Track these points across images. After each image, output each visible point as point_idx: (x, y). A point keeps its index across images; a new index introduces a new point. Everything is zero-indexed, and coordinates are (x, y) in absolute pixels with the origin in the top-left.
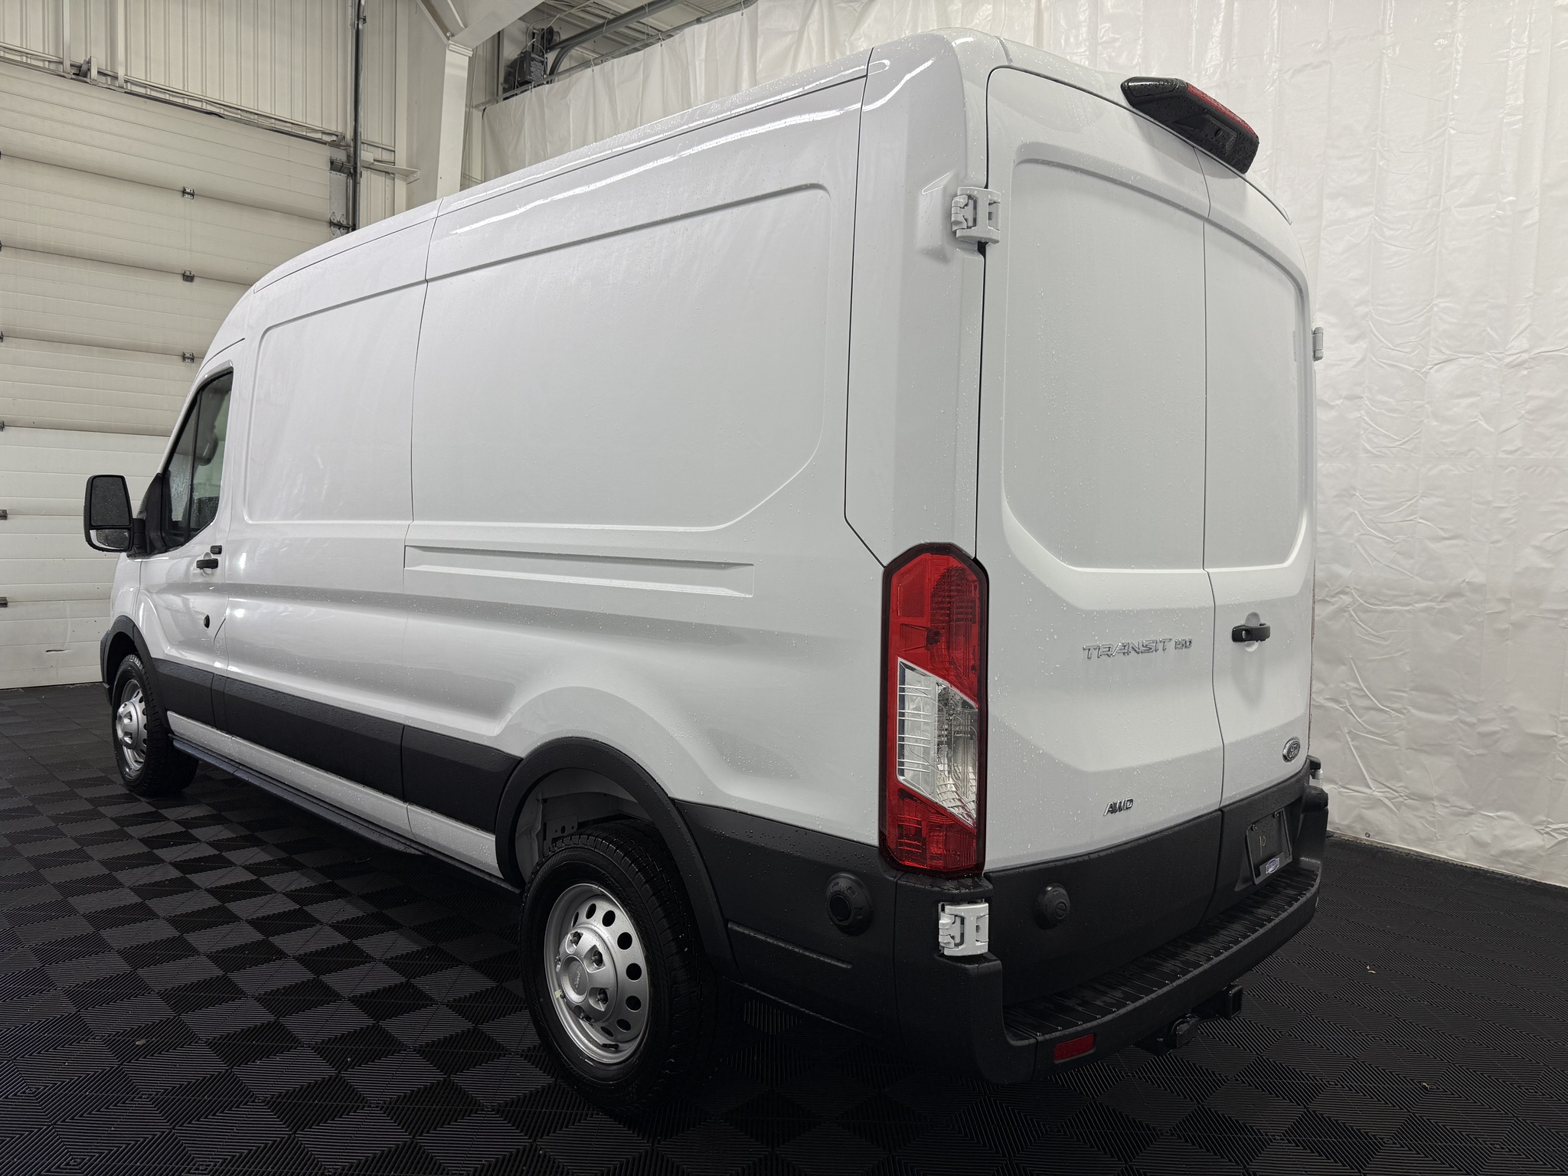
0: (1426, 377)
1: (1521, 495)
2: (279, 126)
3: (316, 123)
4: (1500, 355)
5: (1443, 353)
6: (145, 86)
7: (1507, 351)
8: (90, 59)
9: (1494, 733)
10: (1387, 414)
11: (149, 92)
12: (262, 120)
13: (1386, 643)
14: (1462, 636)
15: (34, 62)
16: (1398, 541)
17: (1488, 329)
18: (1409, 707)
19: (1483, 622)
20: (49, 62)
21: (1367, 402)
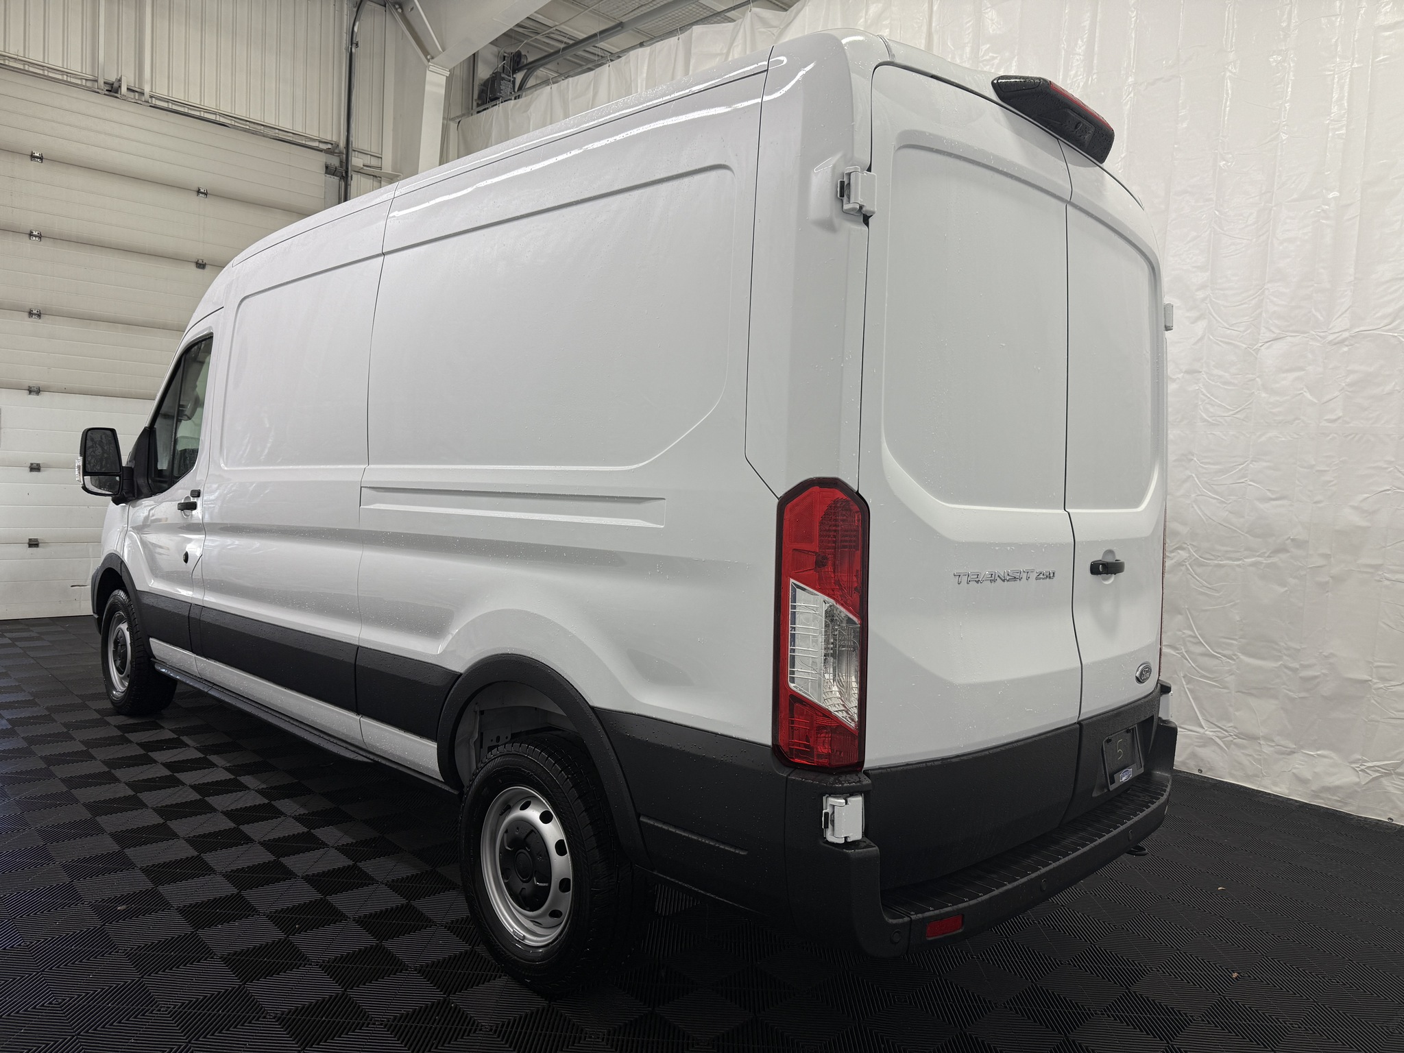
0: (1257, 354)
1: (1341, 459)
2: (282, 135)
3: (314, 133)
4: (1322, 334)
5: (1271, 331)
6: (167, 101)
7: (1330, 329)
8: (121, 78)
9: (1316, 677)
10: (1222, 386)
11: (170, 106)
12: (267, 131)
13: (1217, 595)
14: (1286, 589)
15: (73, 80)
16: (1230, 501)
17: (1313, 310)
18: (1239, 654)
19: (1306, 575)
20: (86, 80)
21: (1205, 376)
